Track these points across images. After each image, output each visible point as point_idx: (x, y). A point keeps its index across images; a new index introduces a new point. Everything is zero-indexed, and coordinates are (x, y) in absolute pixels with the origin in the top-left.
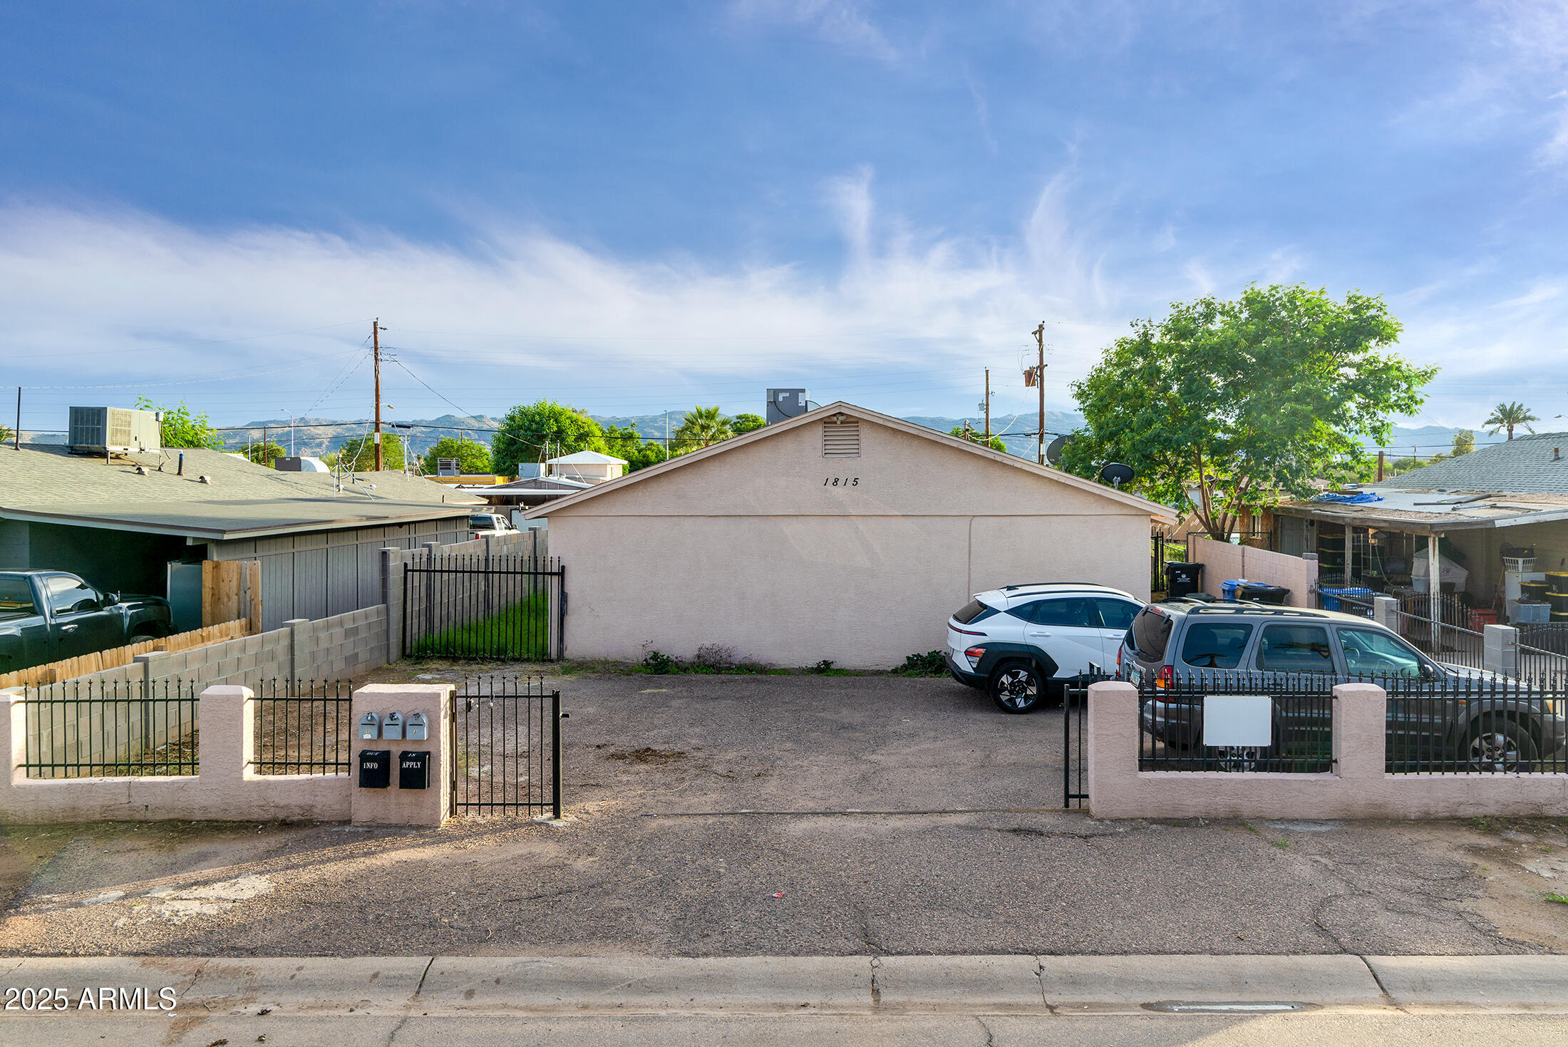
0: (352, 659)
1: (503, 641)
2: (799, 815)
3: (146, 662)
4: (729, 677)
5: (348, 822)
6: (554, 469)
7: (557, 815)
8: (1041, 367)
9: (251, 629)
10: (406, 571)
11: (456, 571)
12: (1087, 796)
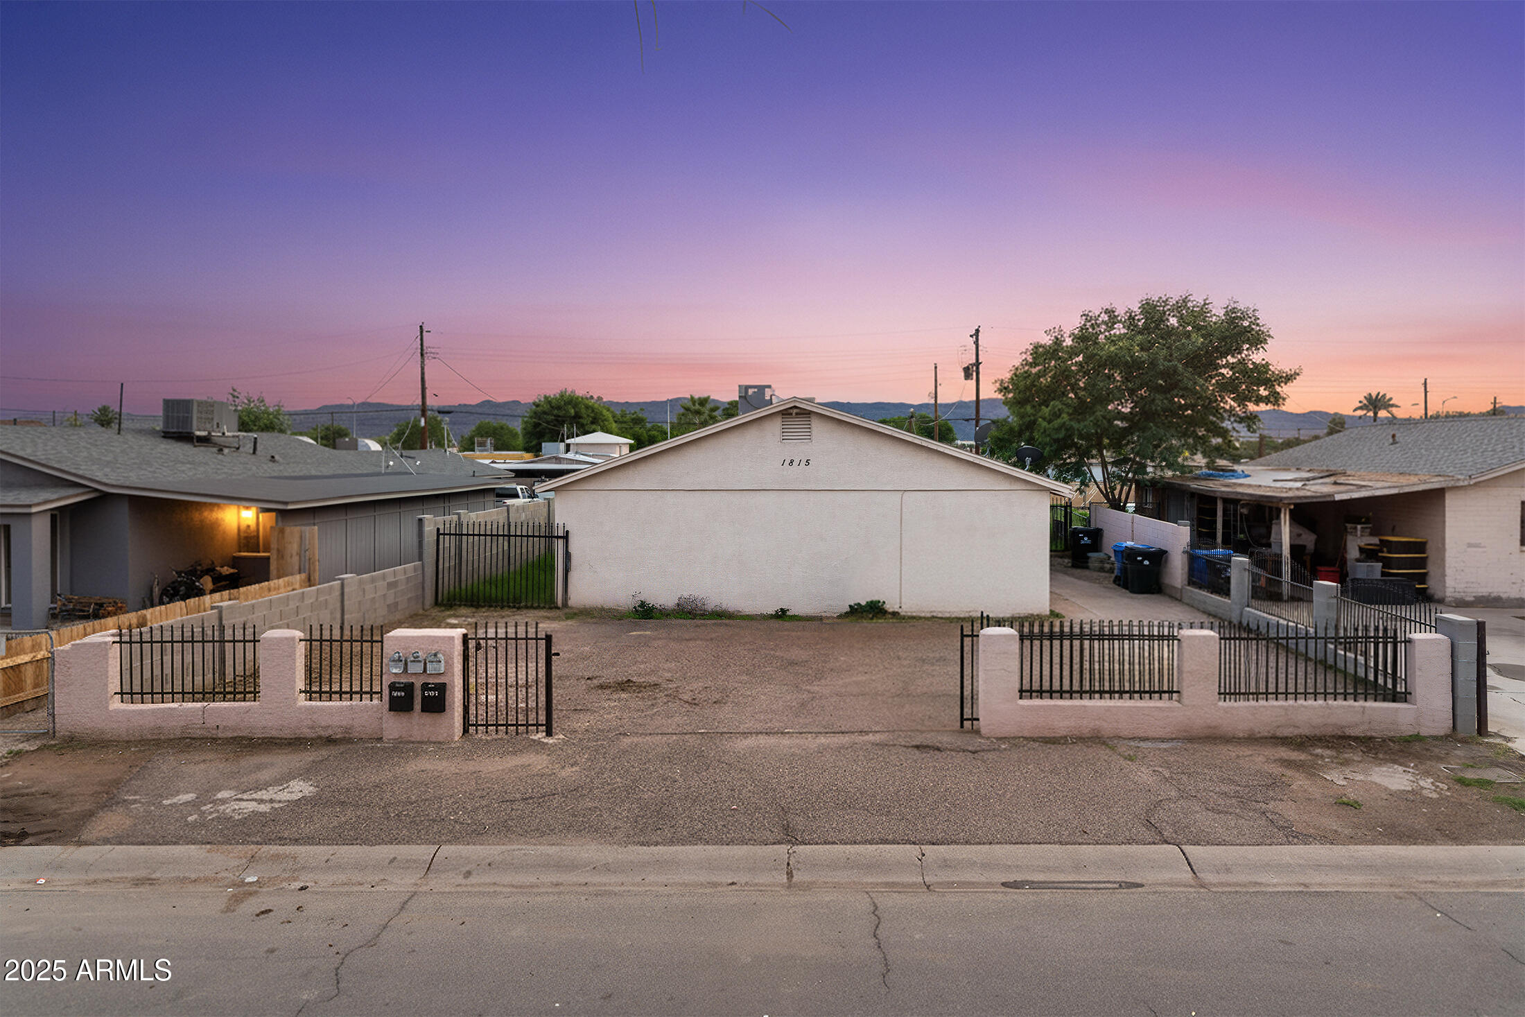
0: (393, 607)
1: (518, 592)
2: (745, 734)
3: (220, 609)
4: (702, 621)
5: (380, 739)
6: (572, 447)
7: (549, 733)
8: (978, 364)
9: (310, 582)
10: (438, 534)
11: (479, 535)
12: (978, 720)
